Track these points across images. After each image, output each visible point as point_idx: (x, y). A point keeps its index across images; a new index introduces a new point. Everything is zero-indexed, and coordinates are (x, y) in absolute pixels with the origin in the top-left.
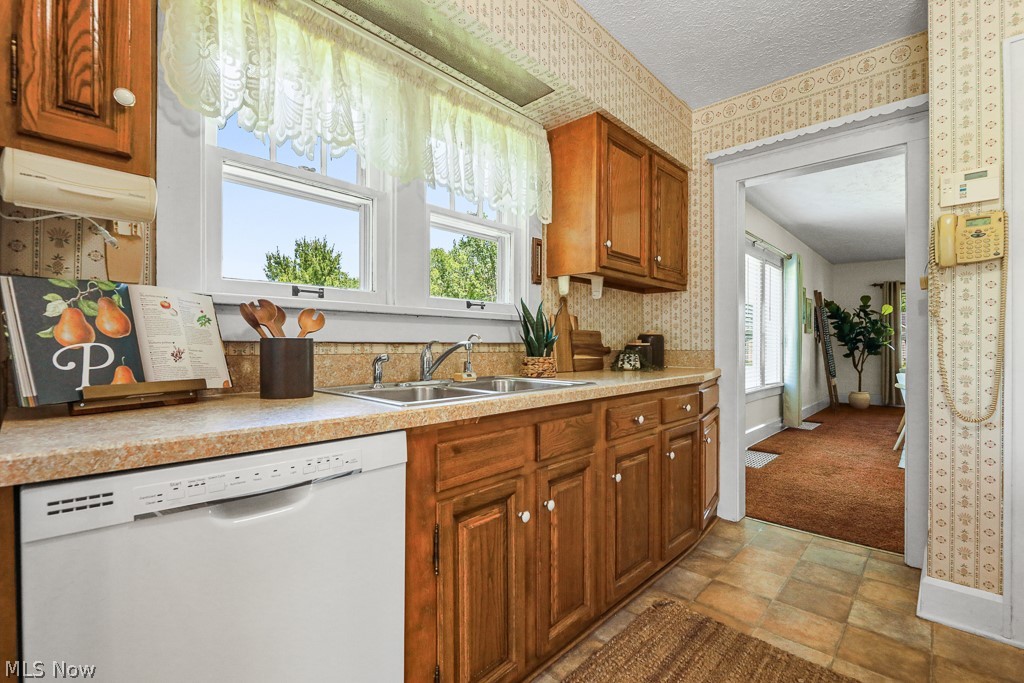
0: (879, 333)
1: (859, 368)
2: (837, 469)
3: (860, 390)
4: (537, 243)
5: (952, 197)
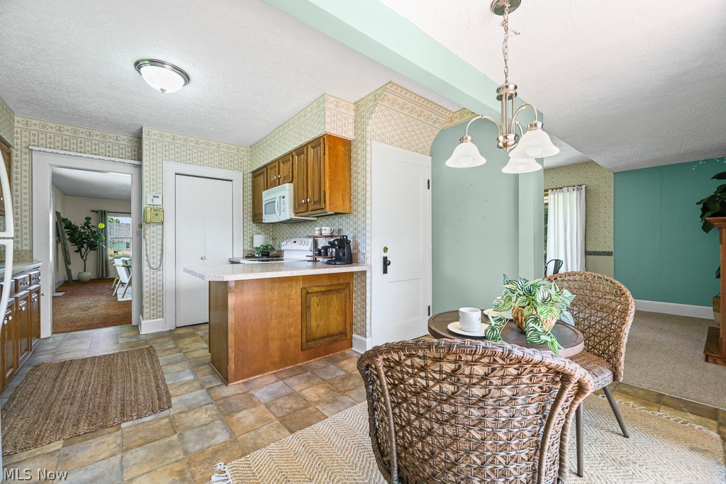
0: (96, 238)
1: (84, 258)
2: (90, 308)
3: (85, 271)
5: (149, 202)
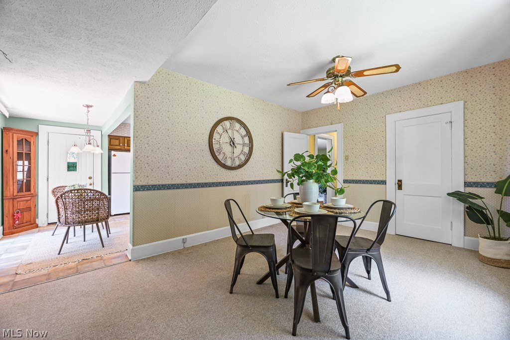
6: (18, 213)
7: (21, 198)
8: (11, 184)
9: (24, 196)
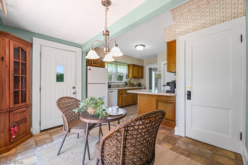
4: (127, 75)
6: (14, 126)
7: (17, 109)
8: (7, 95)
9: (20, 108)
